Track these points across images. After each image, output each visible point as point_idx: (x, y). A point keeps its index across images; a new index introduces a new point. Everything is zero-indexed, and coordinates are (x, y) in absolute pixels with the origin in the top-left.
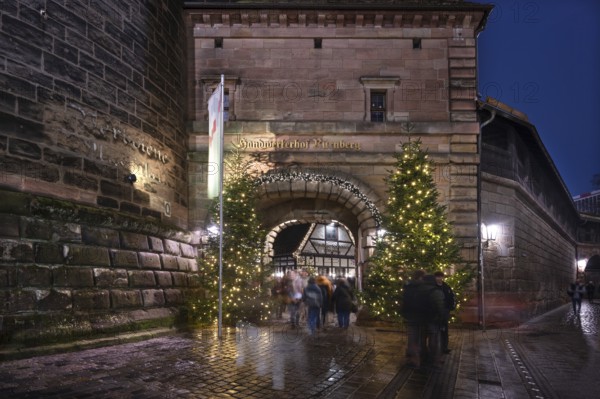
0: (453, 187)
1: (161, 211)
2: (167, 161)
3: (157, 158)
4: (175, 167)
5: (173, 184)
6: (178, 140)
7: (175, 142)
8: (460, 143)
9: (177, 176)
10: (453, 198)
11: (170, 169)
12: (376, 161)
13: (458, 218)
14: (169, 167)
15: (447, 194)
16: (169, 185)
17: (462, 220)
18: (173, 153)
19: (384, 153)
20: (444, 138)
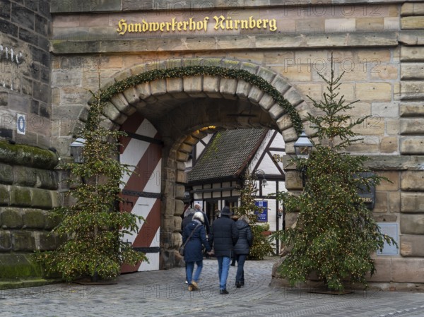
0: (404, 79)
1: (13, 127)
2: (21, 60)
3: (9, 60)
4: (33, 66)
5: (30, 89)
6: (38, 28)
7: (34, 32)
8: (414, 15)
9: (36, 76)
10: (403, 96)
11: (26, 70)
12: (296, 45)
13: (409, 125)
14: (24, 68)
15: (396, 91)
16: (25, 92)
17: (416, 129)
18: (30, 47)
19: (308, 35)
20: (392, 9)
